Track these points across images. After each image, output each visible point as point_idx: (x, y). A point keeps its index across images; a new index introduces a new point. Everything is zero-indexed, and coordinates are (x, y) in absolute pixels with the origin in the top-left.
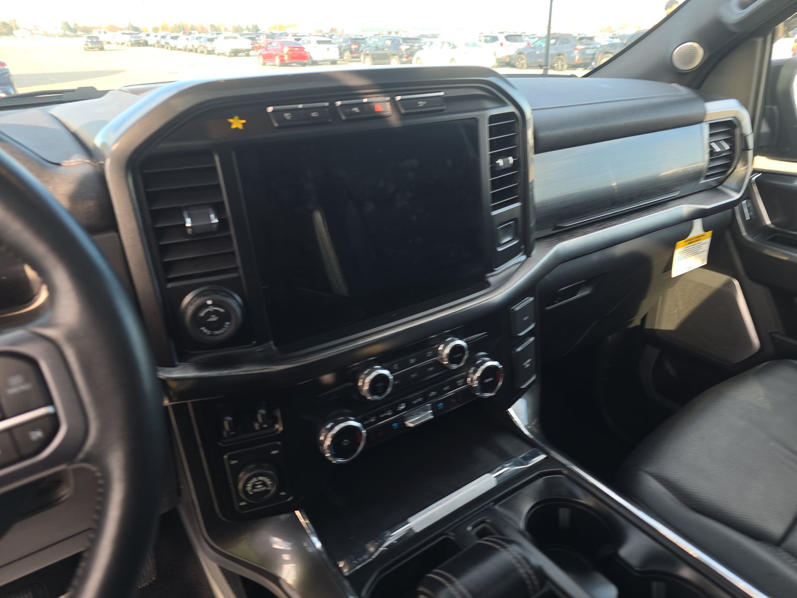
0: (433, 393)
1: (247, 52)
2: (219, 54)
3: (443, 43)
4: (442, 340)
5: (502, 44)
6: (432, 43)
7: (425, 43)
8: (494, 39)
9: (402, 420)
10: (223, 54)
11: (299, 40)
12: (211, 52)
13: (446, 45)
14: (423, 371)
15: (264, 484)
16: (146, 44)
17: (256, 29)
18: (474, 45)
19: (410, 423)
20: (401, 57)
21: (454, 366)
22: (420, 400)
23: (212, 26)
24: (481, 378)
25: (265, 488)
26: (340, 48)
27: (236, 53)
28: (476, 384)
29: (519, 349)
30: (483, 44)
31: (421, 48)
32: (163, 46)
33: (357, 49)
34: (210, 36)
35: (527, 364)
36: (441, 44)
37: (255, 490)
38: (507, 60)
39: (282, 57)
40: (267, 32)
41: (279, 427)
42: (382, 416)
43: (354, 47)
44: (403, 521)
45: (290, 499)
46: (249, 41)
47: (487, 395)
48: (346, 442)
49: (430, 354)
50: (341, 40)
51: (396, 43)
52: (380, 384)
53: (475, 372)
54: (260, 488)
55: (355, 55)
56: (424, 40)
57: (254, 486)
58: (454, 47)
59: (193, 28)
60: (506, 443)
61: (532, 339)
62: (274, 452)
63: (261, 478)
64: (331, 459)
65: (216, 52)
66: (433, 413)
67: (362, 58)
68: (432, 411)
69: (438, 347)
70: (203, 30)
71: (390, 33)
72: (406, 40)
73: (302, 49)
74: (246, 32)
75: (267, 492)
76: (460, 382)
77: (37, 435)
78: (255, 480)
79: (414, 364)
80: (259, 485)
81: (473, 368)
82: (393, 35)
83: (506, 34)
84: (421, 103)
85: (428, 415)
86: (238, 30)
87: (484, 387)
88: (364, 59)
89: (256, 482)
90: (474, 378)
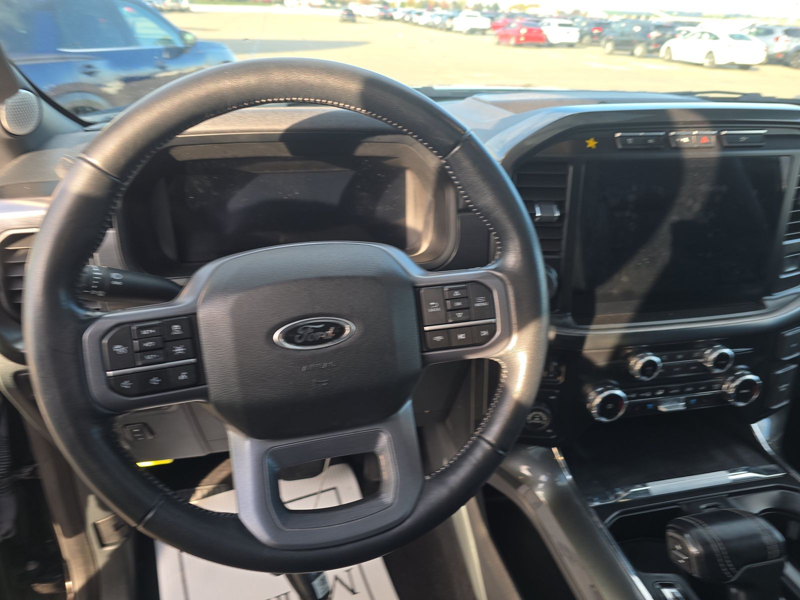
0: (689, 389)
1: (483, 32)
2: (457, 32)
3: (703, 33)
4: (710, 346)
5: (777, 39)
6: (688, 32)
7: (680, 32)
8: (768, 32)
9: (658, 403)
10: (461, 32)
11: (538, 21)
12: (450, 30)
13: (706, 36)
14: (685, 368)
15: (541, 418)
16: (391, 18)
17: (496, 7)
18: (741, 37)
19: (663, 408)
20: (649, 44)
21: (717, 371)
22: (676, 391)
23: (455, 3)
24: (739, 388)
25: (539, 422)
26: (581, 31)
27: (472, 31)
28: (731, 391)
29: (780, 372)
30: (752, 37)
31: (673, 36)
32: (406, 22)
33: (599, 34)
34: (451, 14)
35: (783, 387)
36: (700, 34)
37: (533, 421)
38: (781, 57)
39: (518, 37)
40: (507, 11)
41: (561, 379)
42: (643, 395)
43: (596, 31)
44: (643, 483)
45: (553, 437)
46: (489, 20)
47: (741, 404)
48: (610, 406)
49: (696, 354)
50: (584, 24)
51: (647, 29)
52: (649, 368)
53: (733, 381)
54: (537, 420)
55: (596, 39)
56: (678, 29)
57: (533, 418)
58: (716, 38)
59: (437, 5)
60: (743, 452)
61: (793, 366)
62: (553, 397)
63: (540, 413)
64: (595, 415)
65: (455, 29)
66: (685, 406)
67: (603, 42)
68: (684, 403)
69: (705, 351)
70: (445, 7)
71: (639, 17)
72: (658, 27)
73: (540, 31)
74: (485, 10)
75: (540, 425)
76: (717, 386)
77: (485, 333)
78: (534, 413)
79: (680, 360)
80: (537, 418)
81: (731, 378)
82: (643, 18)
83: (785, 28)
84: (743, 139)
85: (681, 406)
86: (478, 8)
87: (738, 396)
88: (606, 44)
89: (535, 415)
90: (730, 387)
